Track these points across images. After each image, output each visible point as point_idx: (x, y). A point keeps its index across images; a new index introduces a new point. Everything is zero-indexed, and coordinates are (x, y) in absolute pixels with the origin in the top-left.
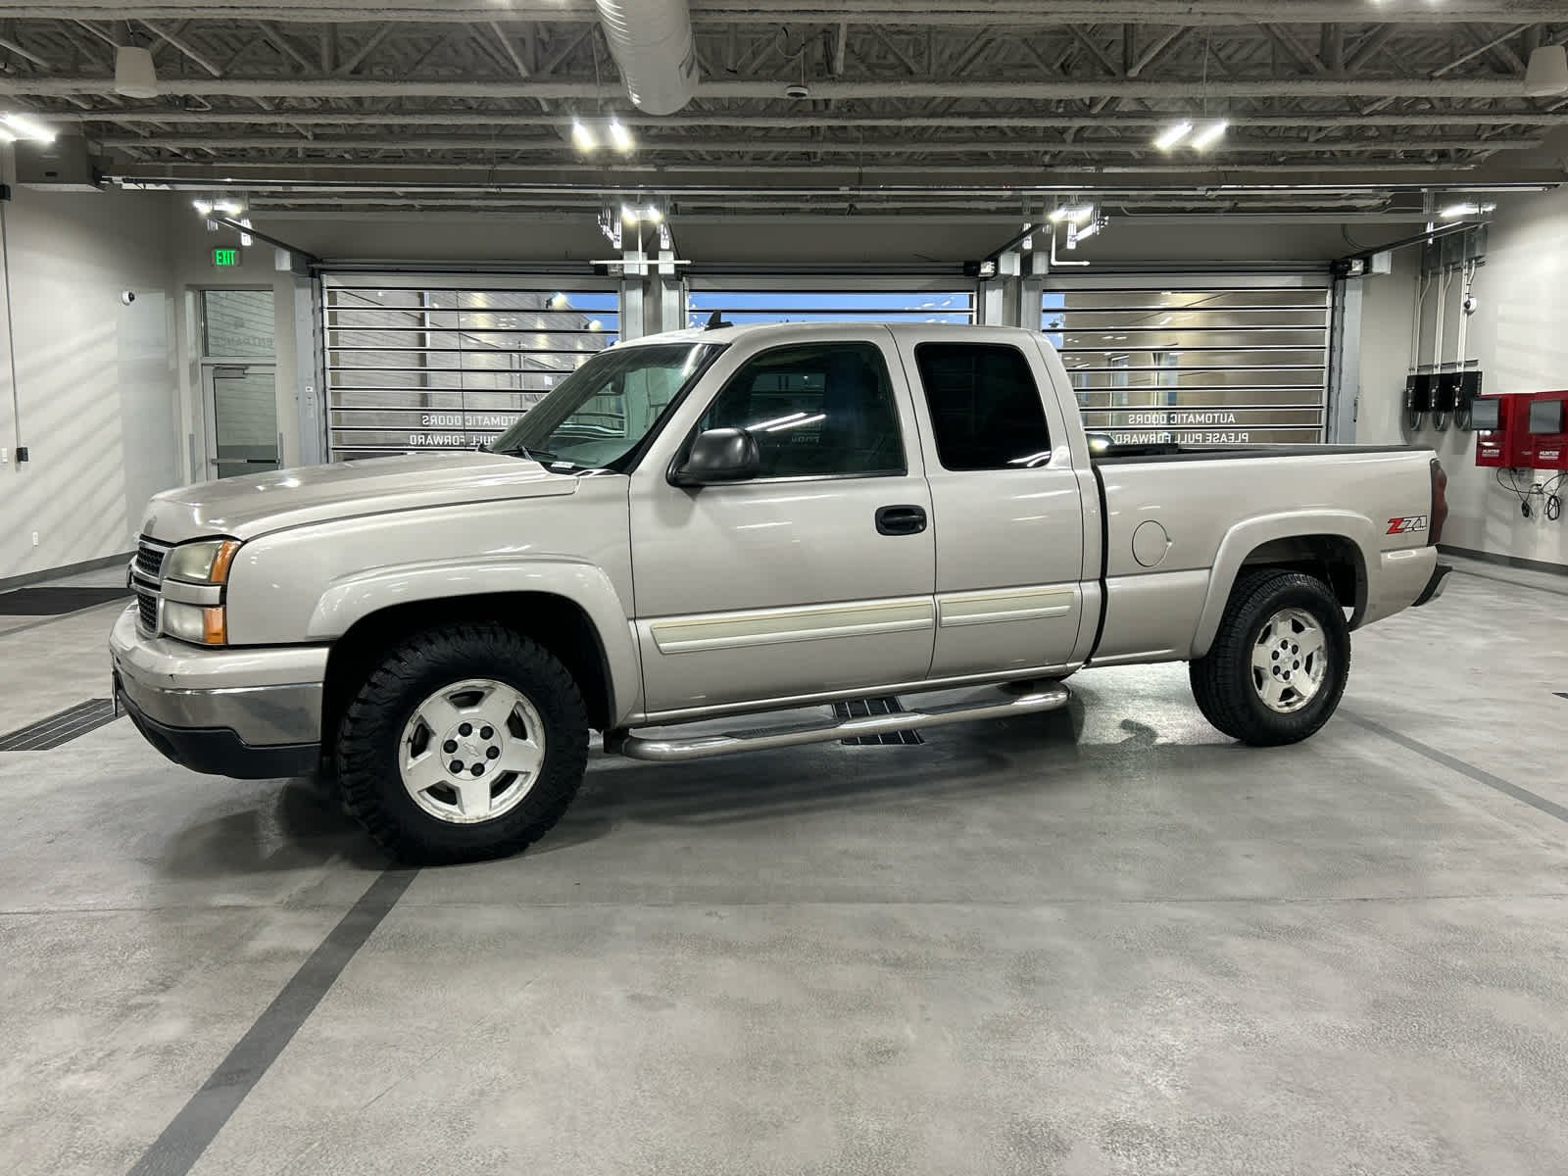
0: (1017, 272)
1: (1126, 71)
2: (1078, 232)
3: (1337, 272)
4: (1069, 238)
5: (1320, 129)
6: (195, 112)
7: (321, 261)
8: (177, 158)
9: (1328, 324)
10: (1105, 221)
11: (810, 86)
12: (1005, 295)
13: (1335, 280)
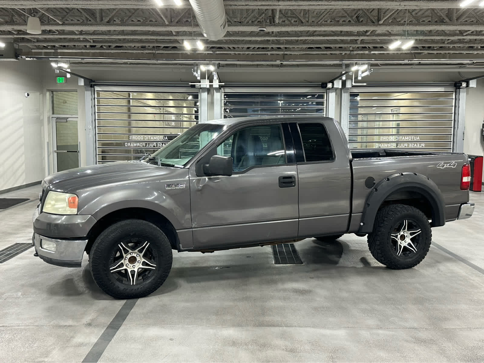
0: (340, 87)
1: (378, 21)
2: (362, 73)
3: (457, 86)
4: (359, 75)
5: (449, 40)
6: (52, 35)
7: (94, 82)
8: (46, 48)
9: (454, 105)
10: (371, 70)
11: (266, 28)
12: (336, 94)
13: (456, 89)
